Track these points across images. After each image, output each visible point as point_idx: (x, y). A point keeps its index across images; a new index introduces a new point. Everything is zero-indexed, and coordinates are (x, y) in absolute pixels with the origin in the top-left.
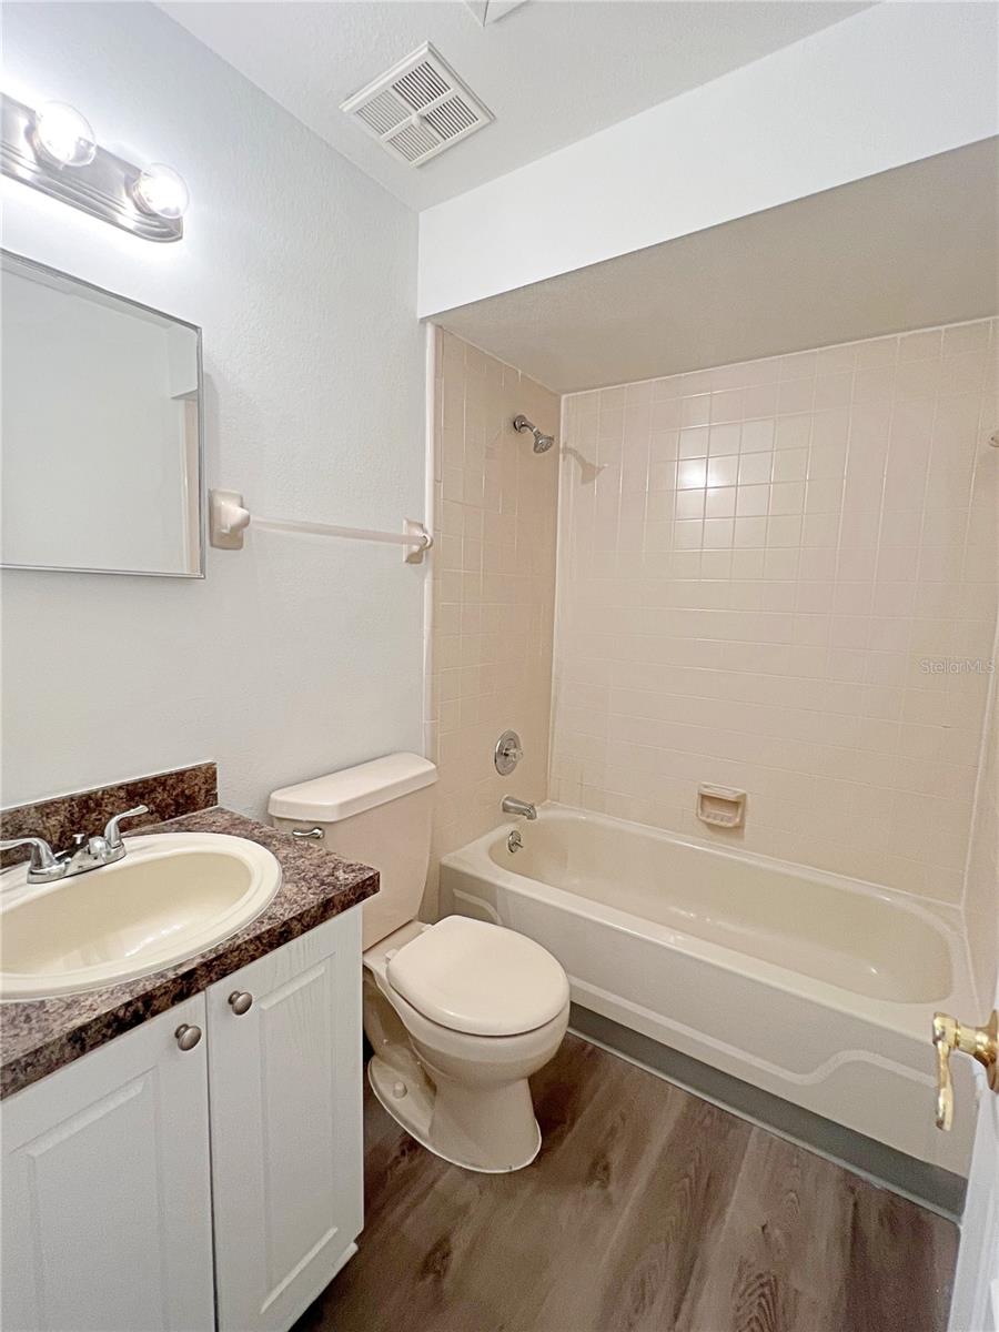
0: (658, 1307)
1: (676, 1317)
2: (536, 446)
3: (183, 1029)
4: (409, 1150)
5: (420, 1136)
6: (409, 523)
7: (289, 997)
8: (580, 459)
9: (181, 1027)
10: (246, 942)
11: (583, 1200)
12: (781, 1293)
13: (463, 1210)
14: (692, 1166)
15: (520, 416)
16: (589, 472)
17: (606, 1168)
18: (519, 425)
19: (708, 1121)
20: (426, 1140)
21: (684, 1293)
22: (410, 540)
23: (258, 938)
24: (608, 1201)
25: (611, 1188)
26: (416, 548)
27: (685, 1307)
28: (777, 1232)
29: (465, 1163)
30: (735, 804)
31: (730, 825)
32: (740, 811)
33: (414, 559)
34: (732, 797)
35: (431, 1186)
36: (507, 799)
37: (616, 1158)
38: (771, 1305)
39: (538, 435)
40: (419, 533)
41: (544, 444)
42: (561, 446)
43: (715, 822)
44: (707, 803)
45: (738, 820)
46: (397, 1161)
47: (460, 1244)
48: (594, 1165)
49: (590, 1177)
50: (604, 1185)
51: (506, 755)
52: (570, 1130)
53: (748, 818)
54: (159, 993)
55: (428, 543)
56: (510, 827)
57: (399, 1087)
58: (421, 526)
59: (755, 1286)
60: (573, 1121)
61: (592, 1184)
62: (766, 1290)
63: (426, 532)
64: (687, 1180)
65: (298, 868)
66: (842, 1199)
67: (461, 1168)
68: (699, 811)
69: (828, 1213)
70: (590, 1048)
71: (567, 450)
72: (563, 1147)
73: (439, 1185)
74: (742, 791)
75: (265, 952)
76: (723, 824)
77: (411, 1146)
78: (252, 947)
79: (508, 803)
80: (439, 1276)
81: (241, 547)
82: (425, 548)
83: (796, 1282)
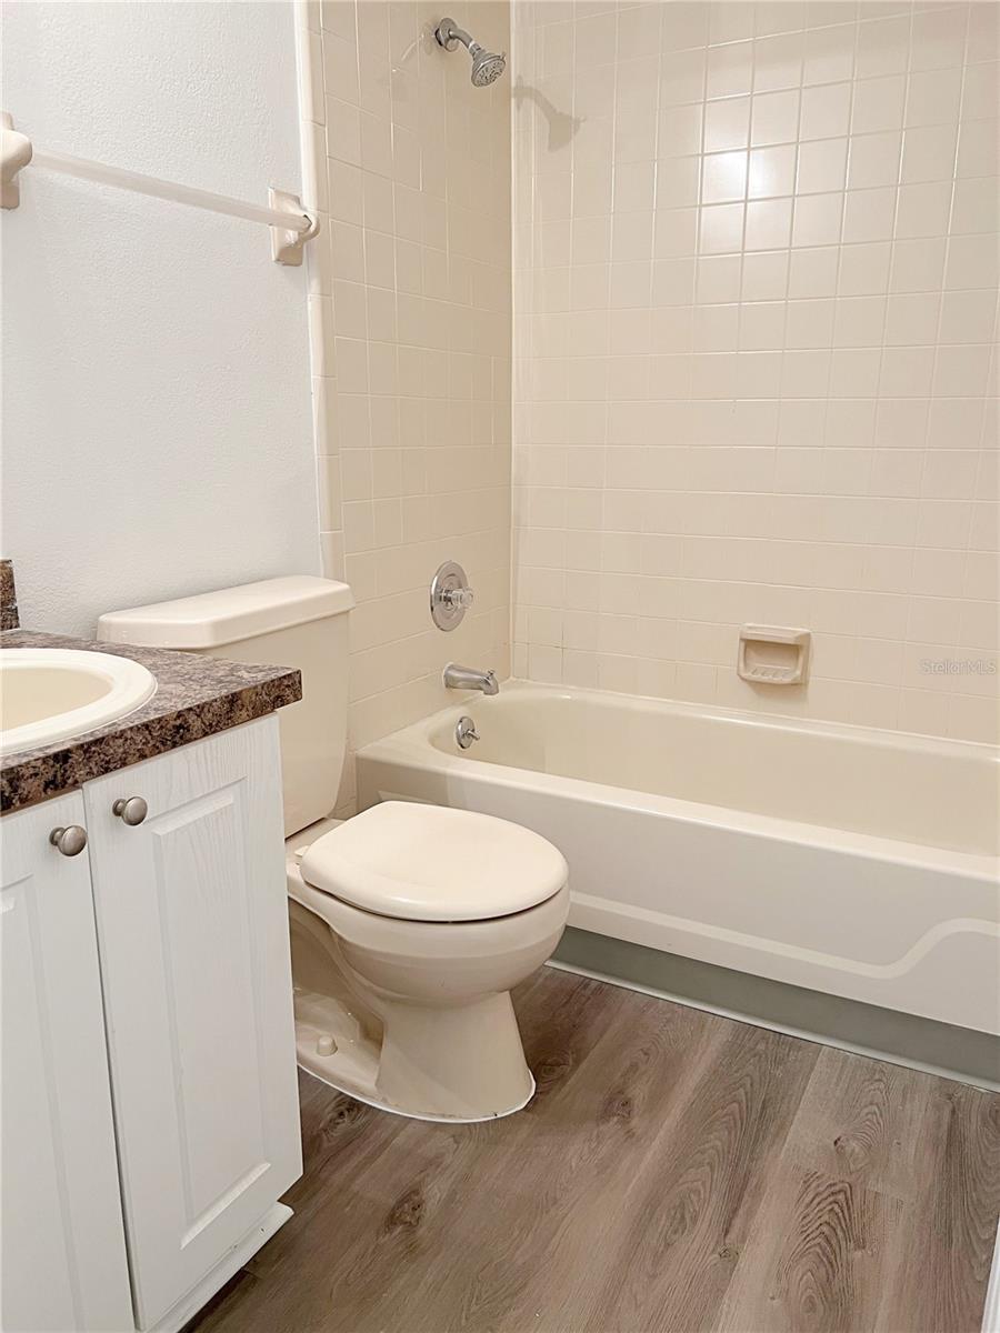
0: (702, 1226)
1: (727, 1232)
2: (475, 72)
3: (58, 833)
4: (348, 1110)
5: (363, 1094)
6: (279, 193)
7: (189, 824)
8: (548, 109)
9: (57, 830)
10: (131, 729)
11: (598, 1136)
12: (857, 1200)
13: (434, 1163)
14: (742, 1091)
15: (447, 20)
16: (561, 128)
17: (626, 1103)
18: (444, 37)
19: (761, 1047)
20: (372, 1098)
21: (735, 1211)
22: (281, 221)
23: (146, 726)
24: (630, 1134)
25: (634, 1122)
26: (291, 236)
27: (737, 1222)
28: (853, 1144)
29: (432, 1114)
30: (793, 650)
31: (787, 680)
32: (801, 659)
33: (290, 256)
34: (788, 638)
35: (386, 1143)
36: (451, 668)
37: (639, 1092)
38: (846, 1212)
39: (477, 53)
40: (293, 210)
41: (489, 70)
42: (513, 84)
43: (765, 679)
44: (752, 654)
45: (798, 672)
46: (333, 1123)
47: (435, 1192)
48: (610, 1102)
49: (605, 1115)
50: (625, 1120)
51: (448, 600)
52: (573, 1070)
53: (814, 668)
54: (27, 772)
55: (312, 229)
56: (459, 712)
57: (325, 1042)
58: (298, 200)
59: (825, 1195)
60: (577, 1062)
61: (608, 1121)
62: (841, 1197)
63: (305, 210)
64: (735, 1105)
65: (175, 672)
66: (937, 1107)
67: (424, 1121)
68: (742, 665)
69: (919, 1118)
70: (593, 985)
71: (524, 92)
72: (566, 1089)
73: (399, 1141)
74: (806, 631)
75: (157, 751)
76: (776, 680)
77: (352, 1106)
78: (139, 738)
79: (451, 673)
80: (411, 1227)
81: (16, 206)
82: (306, 236)
83: (874, 1186)
